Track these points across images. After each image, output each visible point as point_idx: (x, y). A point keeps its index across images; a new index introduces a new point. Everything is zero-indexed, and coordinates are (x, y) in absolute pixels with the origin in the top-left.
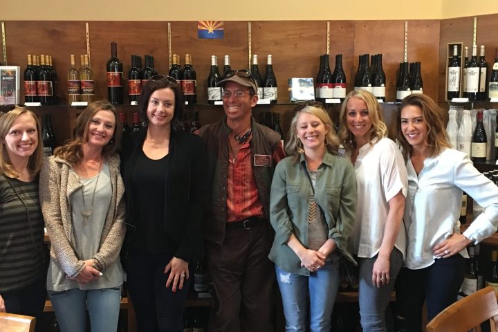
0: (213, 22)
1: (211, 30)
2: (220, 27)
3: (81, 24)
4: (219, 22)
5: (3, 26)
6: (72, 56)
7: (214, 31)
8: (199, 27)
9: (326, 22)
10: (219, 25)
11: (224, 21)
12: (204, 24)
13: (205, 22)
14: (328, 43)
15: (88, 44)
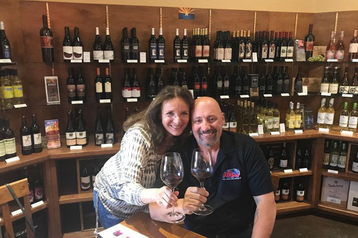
0: (188, 8)
1: (187, 14)
2: (192, 12)
3: (102, 7)
4: (192, 9)
5: (47, 5)
6: (97, 28)
7: (188, 14)
8: (180, 12)
9: (254, 12)
10: (192, 11)
11: (195, 9)
12: (183, 9)
13: (183, 8)
14: (255, 25)
15: (108, 20)
